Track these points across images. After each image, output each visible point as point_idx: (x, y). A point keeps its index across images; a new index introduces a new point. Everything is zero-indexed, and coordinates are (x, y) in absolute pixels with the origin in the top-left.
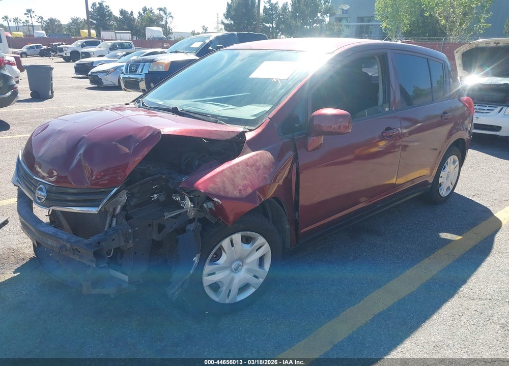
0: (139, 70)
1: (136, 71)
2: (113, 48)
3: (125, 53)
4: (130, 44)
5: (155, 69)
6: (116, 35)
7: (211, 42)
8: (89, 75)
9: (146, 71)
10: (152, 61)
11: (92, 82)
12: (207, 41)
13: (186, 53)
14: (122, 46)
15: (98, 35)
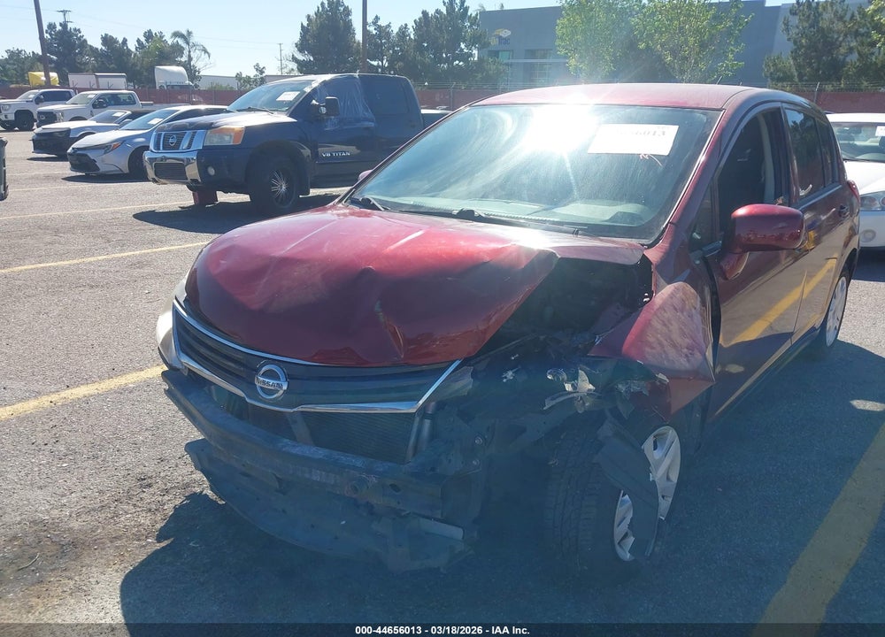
0: (185, 144)
1: (177, 146)
2: (99, 104)
3: (129, 112)
4: (130, 97)
5: (215, 141)
6: (97, 82)
7: (314, 90)
8: (70, 154)
9: (198, 145)
10: (210, 126)
11: (74, 167)
12: (308, 90)
13: (272, 111)
14: (115, 100)
15: (64, 80)
